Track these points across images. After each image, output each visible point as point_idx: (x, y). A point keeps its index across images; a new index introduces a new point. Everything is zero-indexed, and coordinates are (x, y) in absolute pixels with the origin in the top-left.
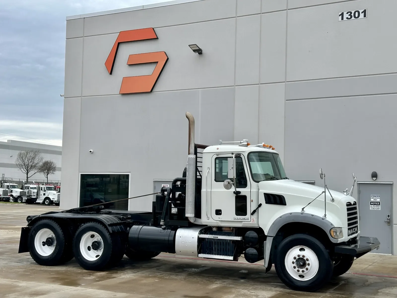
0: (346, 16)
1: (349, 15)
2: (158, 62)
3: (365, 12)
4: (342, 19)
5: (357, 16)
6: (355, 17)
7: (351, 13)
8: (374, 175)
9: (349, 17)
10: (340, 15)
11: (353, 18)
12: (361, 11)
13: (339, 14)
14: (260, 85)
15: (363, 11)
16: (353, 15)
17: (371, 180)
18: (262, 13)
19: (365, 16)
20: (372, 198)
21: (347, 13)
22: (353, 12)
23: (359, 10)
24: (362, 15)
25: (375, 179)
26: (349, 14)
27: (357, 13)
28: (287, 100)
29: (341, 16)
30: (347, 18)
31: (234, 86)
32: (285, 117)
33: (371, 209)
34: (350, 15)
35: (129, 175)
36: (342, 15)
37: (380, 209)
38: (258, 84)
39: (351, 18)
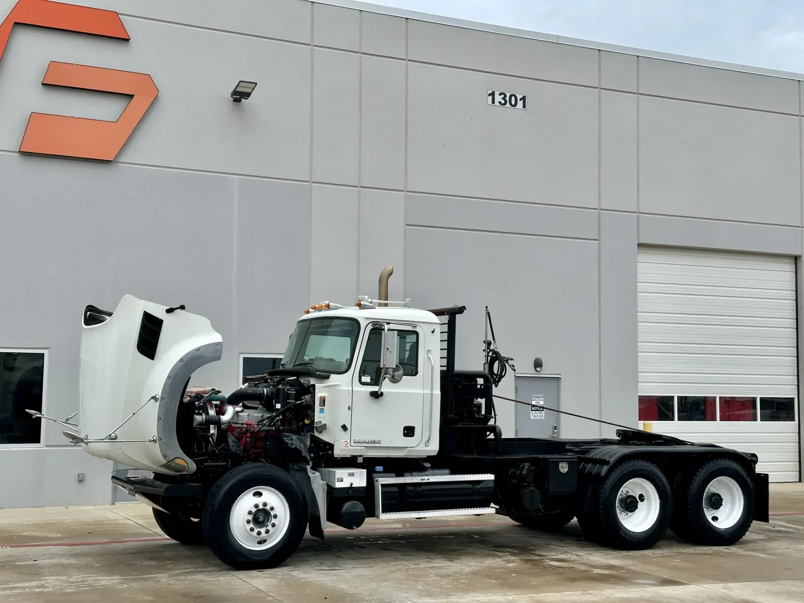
0: (498, 99)
1: (503, 99)
2: (133, 96)
3: (524, 99)
4: (493, 102)
5: (513, 103)
6: (511, 104)
7: (505, 95)
8: (538, 364)
9: (503, 102)
10: (489, 95)
11: (508, 104)
12: (519, 97)
13: (489, 93)
14: (359, 188)
15: (521, 96)
16: (507, 99)
17: (533, 370)
18: (362, 53)
19: (524, 106)
20: (534, 400)
21: (500, 94)
22: (508, 95)
23: (517, 95)
24: (520, 103)
25: (538, 369)
26: (503, 96)
27: (513, 98)
28: (407, 225)
29: (491, 96)
30: (500, 103)
31: (308, 182)
33: (532, 418)
34: (504, 99)
35: (43, 354)
36: (493, 94)
37: (544, 418)
38: (357, 187)
39: (505, 104)
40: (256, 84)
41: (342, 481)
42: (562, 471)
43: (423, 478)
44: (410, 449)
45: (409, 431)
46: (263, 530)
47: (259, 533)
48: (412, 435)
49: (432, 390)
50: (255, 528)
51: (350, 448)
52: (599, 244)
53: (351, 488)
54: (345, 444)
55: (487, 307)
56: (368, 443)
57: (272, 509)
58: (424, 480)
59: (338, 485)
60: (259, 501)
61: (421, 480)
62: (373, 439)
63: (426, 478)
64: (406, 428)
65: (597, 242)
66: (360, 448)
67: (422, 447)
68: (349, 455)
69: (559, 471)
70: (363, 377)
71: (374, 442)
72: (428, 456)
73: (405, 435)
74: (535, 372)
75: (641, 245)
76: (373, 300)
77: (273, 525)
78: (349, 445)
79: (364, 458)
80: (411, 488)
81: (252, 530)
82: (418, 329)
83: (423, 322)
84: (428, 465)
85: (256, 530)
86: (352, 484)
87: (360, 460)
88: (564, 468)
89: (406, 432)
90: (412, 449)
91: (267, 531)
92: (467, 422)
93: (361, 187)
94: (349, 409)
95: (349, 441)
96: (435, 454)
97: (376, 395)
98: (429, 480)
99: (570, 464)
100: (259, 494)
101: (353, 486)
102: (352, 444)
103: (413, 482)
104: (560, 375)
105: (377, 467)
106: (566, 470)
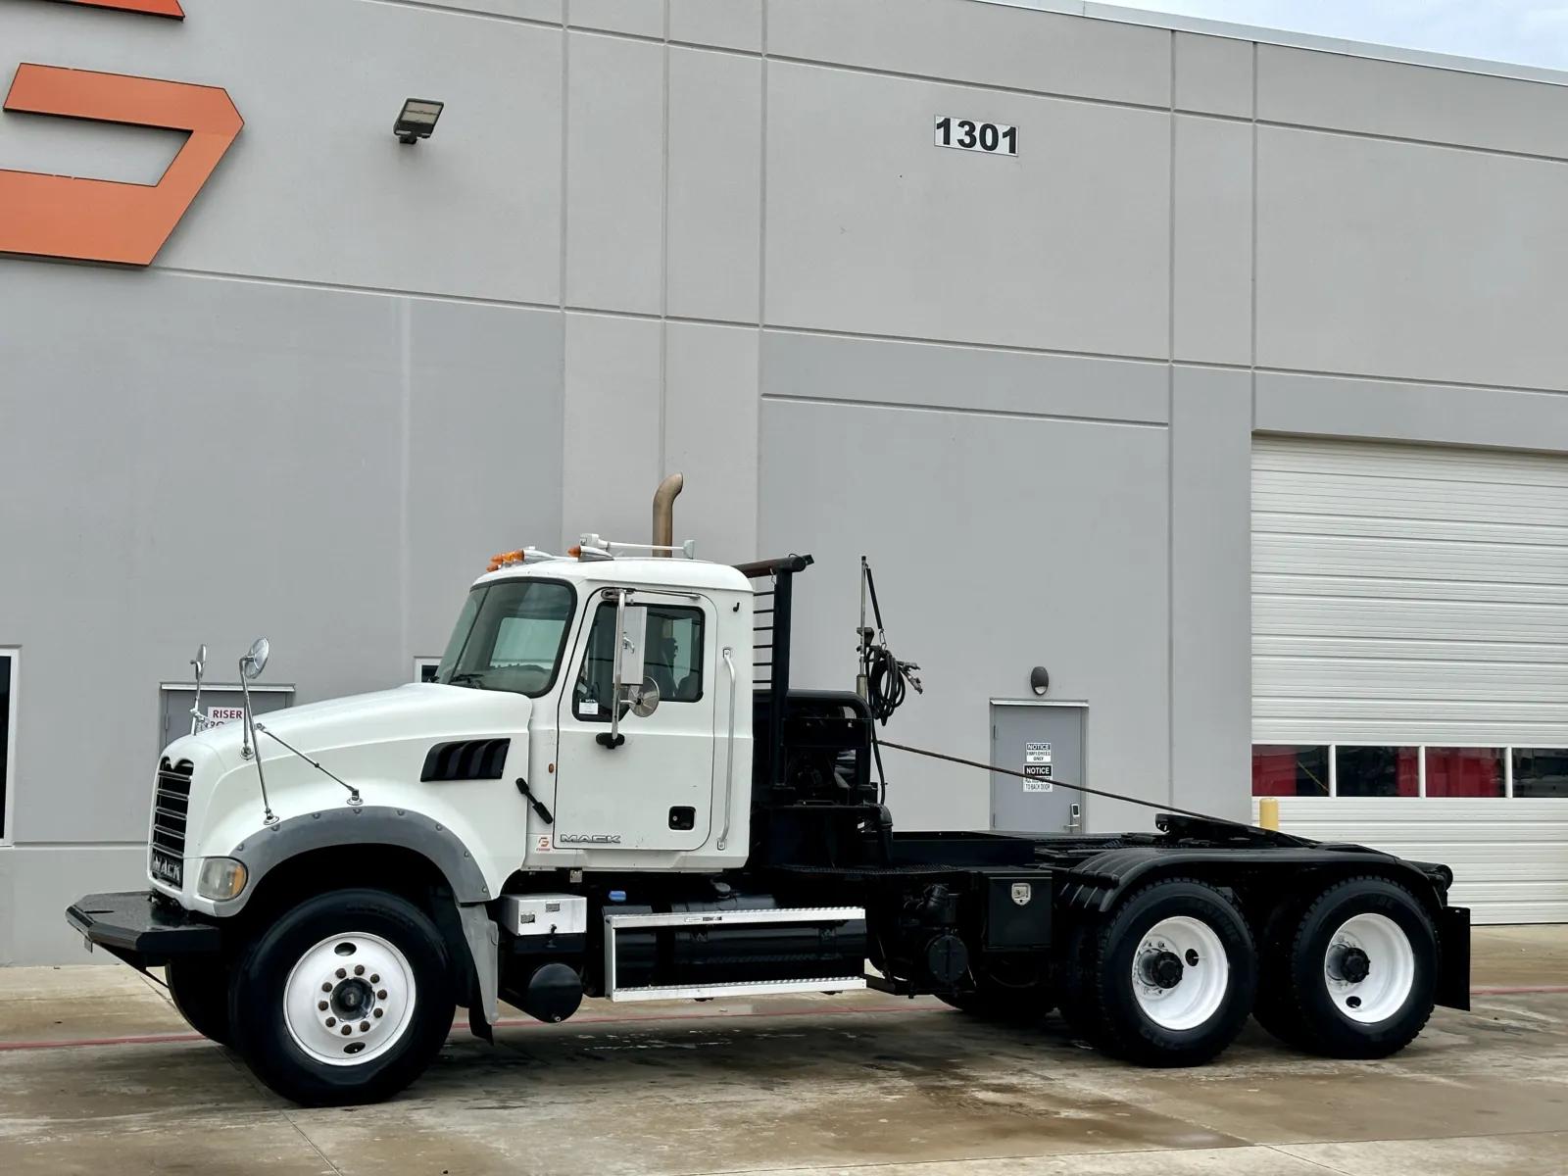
0: (958, 133)
1: (967, 133)
2: (189, 133)
3: (1011, 133)
4: (947, 140)
5: (989, 142)
6: (983, 144)
7: (973, 128)
8: (1039, 679)
9: (967, 140)
10: (939, 126)
11: (978, 146)
12: (1002, 129)
13: (937, 122)
14: (663, 320)
15: (1006, 129)
16: (977, 134)
18: (670, 42)
19: (1012, 149)
21: (962, 125)
22: (978, 126)
23: (997, 126)
24: (1004, 144)
25: (1040, 690)
26: (967, 128)
27: (989, 133)
28: (765, 395)
29: (942, 129)
30: (961, 142)
31: (558, 307)
32: (759, 458)
33: (1025, 789)
34: (969, 133)
35: (9, 658)
36: (945, 125)
38: (659, 317)
39: (973, 143)
40: (442, 105)
41: (533, 921)
42: (1017, 901)
43: (707, 915)
44: (683, 854)
45: (682, 818)
46: (355, 1024)
47: (347, 1031)
48: (688, 825)
49: (731, 731)
50: (337, 1019)
51: (553, 851)
52: (1171, 433)
53: (552, 937)
54: (542, 843)
55: (864, 558)
56: (593, 842)
57: (376, 979)
58: (711, 919)
59: (524, 930)
60: (348, 962)
61: (704, 919)
62: (603, 833)
63: (718, 914)
64: (675, 811)
65: (1166, 428)
66: (574, 852)
67: (711, 851)
68: (551, 867)
69: (1013, 901)
70: (582, 705)
71: (605, 840)
72: (725, 870)
73: (673, 825)
74: (1031, 695)
75: (1259, 436)
76: (612, 544)
77: (379, 1014)
78: (550, 846)
79: (584, 873)
80: (685, 936)
81: (331, 1023)
82: (703, 604)
83: (715, 589)
84: (724, 888)
85: (340, 1024)
86: (554, 928)
87: (576, 878)
88: (1021, 894)
89: (675, 819)
90: (690, 854)
91: (365, 1027)
92: (817, 797)
93: (667, 317)
94: (551, 771)
95: (549, 837)
96: (741, 864)
97: (609, 742)
98: (720, 919)
99: (1037, 887)
100: (349, 948)
101: (556, 932)
102: (558, 844)
103: (685, 923)
104: (1086, 701)
105: (613, 893)
106: (1026, 899)
